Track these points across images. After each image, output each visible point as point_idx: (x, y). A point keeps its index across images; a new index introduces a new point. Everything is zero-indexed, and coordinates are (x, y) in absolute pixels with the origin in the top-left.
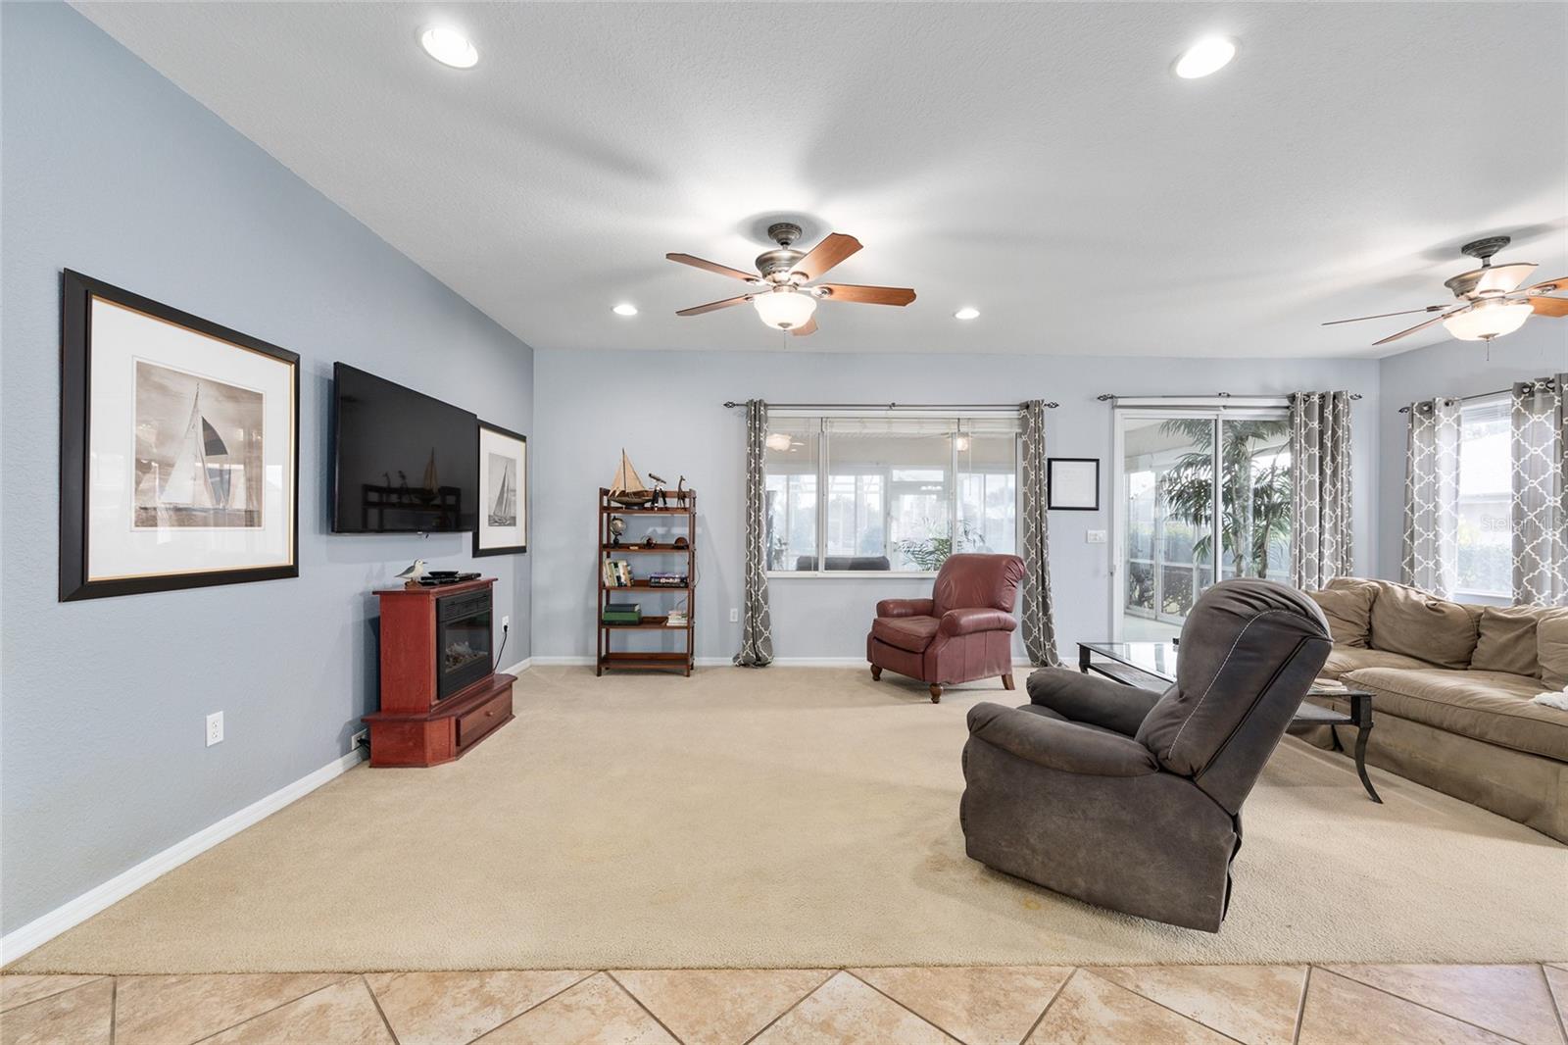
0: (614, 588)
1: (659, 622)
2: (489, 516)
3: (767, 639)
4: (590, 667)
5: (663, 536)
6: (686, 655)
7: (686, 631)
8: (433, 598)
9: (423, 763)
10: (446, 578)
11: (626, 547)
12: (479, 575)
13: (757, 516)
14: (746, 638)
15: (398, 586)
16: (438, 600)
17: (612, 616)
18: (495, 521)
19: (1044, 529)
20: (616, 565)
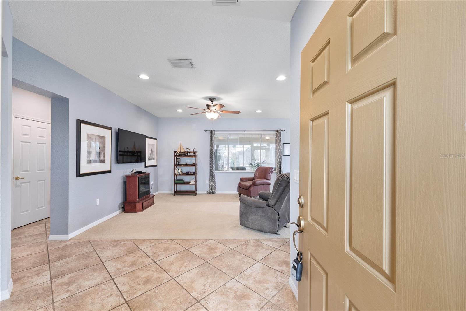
0: (178, 175)
1: (188, 183)
2: (148, 158)
3: (215, 187)
4: (172, 194)
5: (190, 162)
6: (195, 191)
7: (195, 185)
8: (137, 177)
9: (136, 212)
10: (140, 173)
11: (181, 165)
12: (147, 172)
13: (212, 158)
14: (210, 187)
15: (129, 174)
16: (138, 177)
17: (178, 182)
18: (149, 159)
19: (281, 161)
20: (178, 169)
